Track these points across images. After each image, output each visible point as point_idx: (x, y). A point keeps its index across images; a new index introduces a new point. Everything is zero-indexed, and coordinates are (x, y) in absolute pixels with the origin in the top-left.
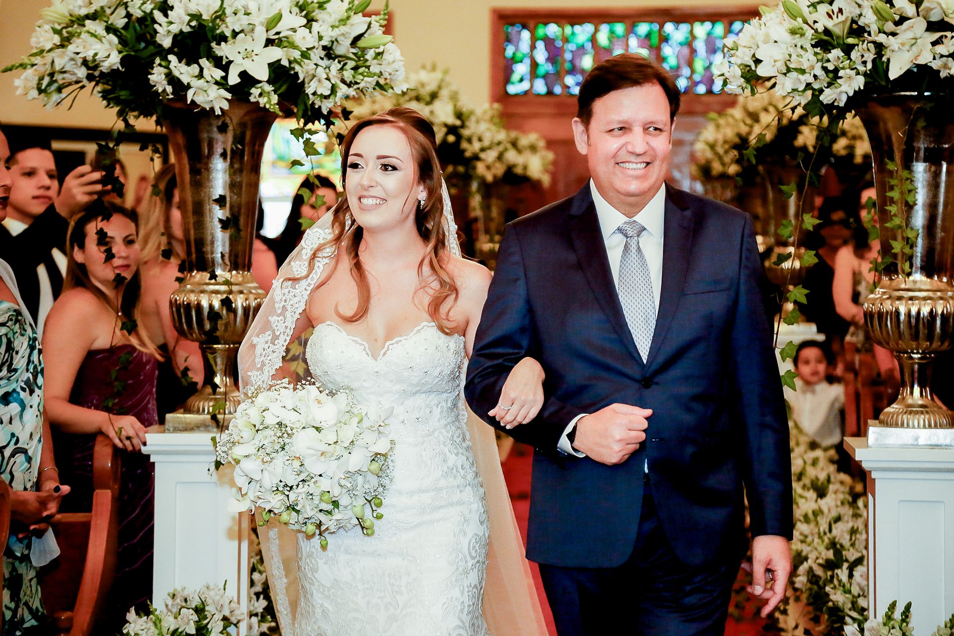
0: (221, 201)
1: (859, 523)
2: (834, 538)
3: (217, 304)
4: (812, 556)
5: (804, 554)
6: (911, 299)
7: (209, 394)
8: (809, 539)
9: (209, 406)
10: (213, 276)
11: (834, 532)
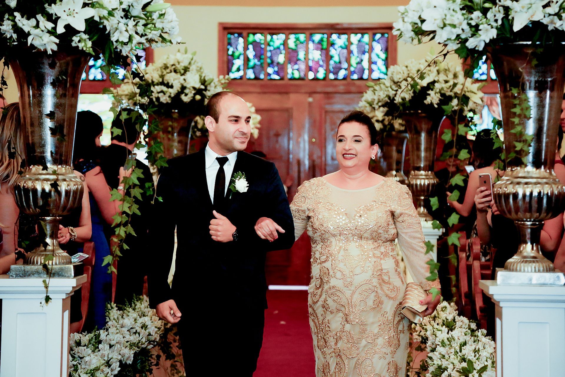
0: (51, 115)
1: (480, 346)
2: (464, 355)
3: (47, 188)
4: (451, 367)
5: (443, 367)
6: (526, 183)
7: (42, 251)
8: (447, 356)
9: (41, 260)
10: (45, 168)
11: (463, 352)
